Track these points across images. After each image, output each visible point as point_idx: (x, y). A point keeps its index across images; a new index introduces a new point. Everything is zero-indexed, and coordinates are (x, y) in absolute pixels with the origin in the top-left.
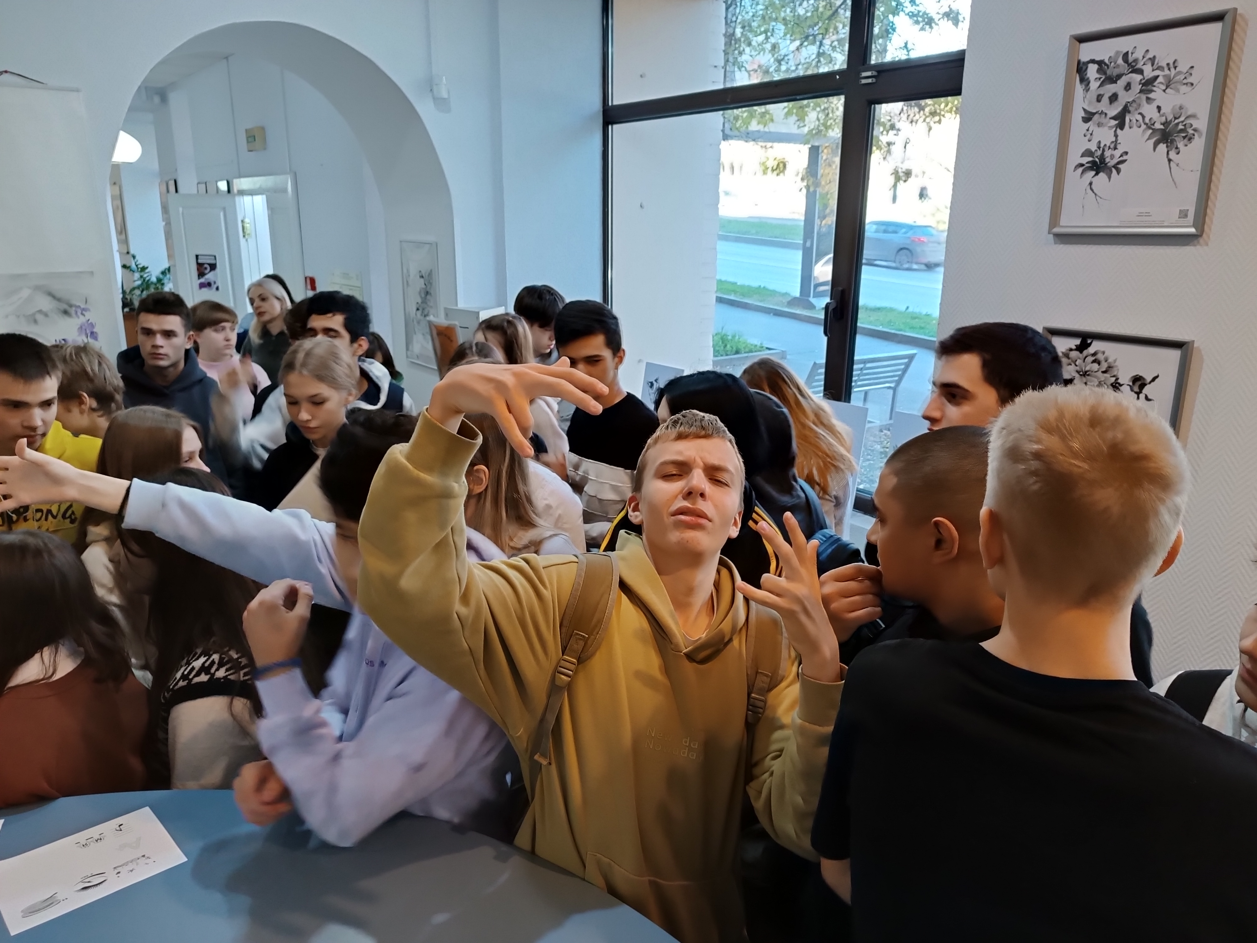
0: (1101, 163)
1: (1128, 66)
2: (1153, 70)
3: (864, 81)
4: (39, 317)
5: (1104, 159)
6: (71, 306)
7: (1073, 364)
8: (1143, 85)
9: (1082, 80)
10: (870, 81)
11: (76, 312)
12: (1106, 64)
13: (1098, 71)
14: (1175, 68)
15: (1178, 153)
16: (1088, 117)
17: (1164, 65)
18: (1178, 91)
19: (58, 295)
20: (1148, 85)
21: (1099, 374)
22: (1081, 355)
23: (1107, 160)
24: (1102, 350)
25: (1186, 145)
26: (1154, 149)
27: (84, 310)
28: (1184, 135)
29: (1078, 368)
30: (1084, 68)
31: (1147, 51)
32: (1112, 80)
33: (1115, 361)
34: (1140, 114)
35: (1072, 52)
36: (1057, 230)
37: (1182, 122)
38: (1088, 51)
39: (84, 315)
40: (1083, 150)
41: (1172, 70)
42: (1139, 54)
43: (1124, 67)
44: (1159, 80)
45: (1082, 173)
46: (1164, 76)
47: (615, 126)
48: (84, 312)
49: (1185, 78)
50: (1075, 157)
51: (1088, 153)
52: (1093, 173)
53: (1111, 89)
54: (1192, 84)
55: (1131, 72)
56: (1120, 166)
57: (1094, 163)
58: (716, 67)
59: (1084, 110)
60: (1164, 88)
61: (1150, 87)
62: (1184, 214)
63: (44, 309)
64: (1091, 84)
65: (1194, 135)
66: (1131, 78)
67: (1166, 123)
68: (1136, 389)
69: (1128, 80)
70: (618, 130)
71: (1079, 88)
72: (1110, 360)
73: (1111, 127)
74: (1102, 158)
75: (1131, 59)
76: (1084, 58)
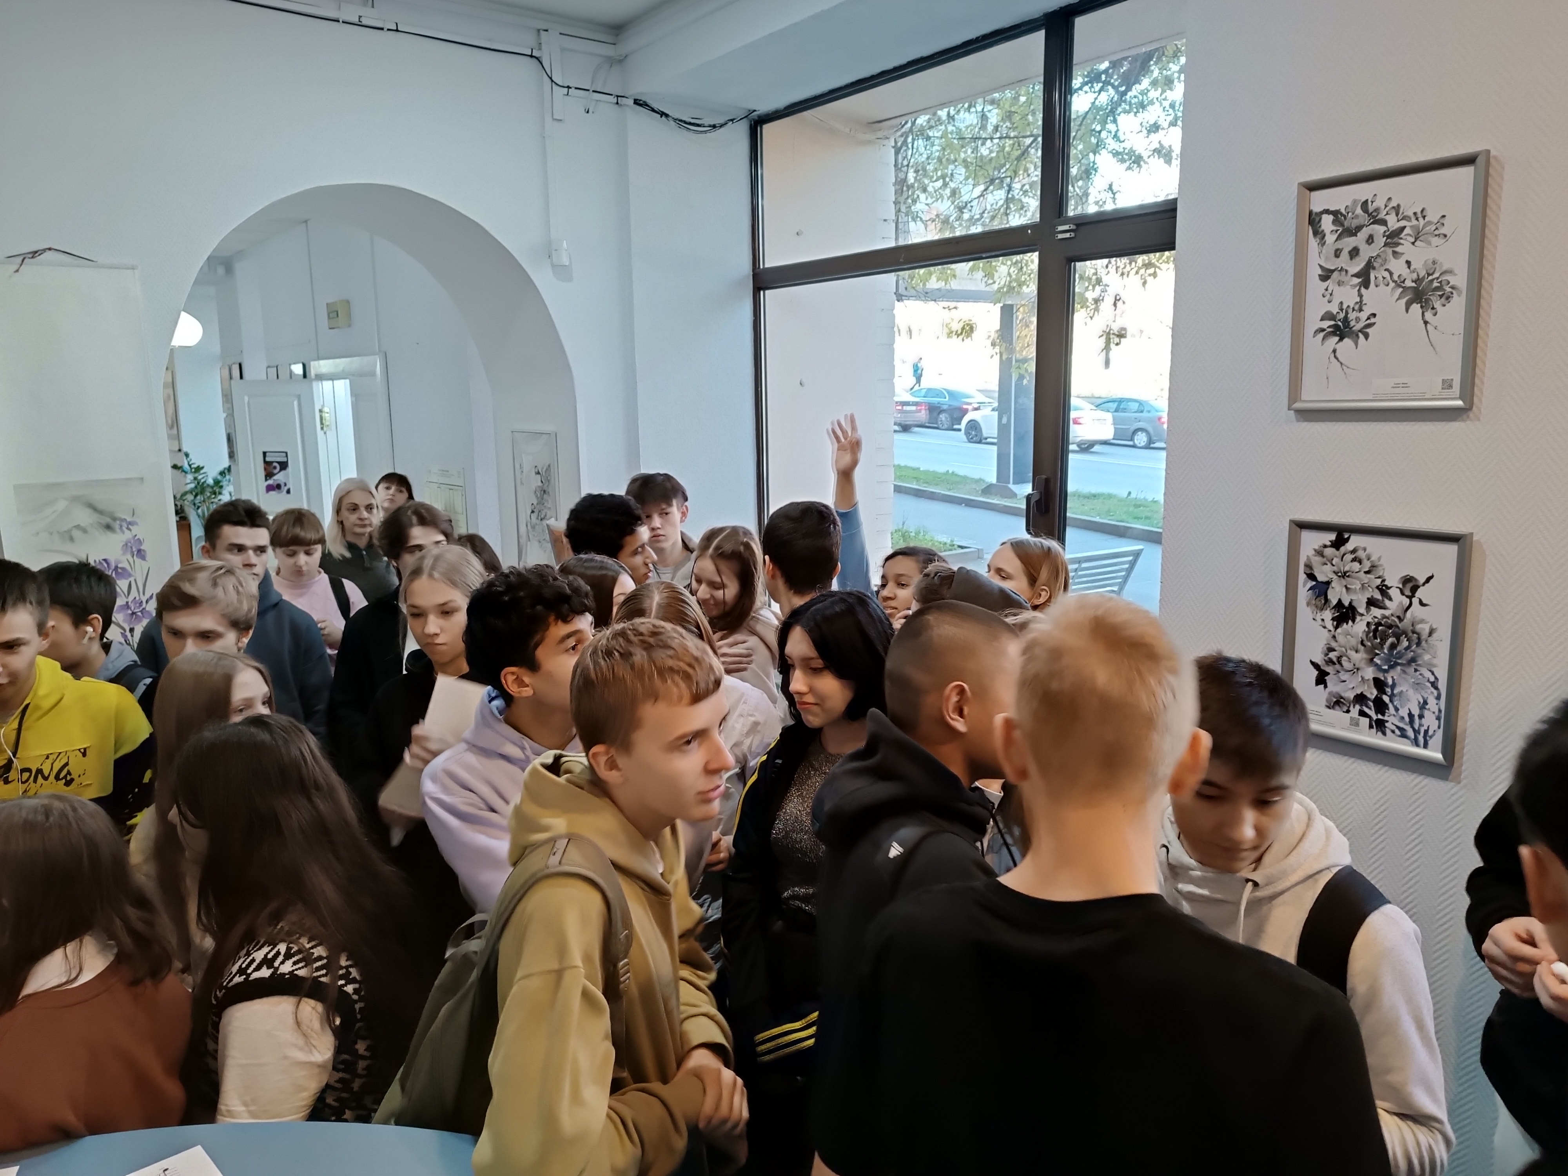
0: (1345, 327)
1: (1369, 216)
2: (1398, 221)
3: (1060, 236)
4: (76, 534)
5: (1349, 325)
6: (114, 519)
7: (1329, 564)
8: (1388, 237)
9: (1316, 233)
10: (1067, 235)
11: (121, 526)
12: (1342, 214)
13: (1334, 222)
14: (1424, 217)
15: (1435, 314)
16: (1326, 276)
17: (1410, 213)
18: (1429, 243)
19: (100, 506)
20: (1393, 238)
21: (1362, 574)
22: (1337, 553)
23: (1352, 323)
24: (1363, 546)
25: (1444, 305)
26: (1407, 311)
27: (130, 523)
28: (1440, 293)
29: (1335, 568)
30: (1317, 219)
31: (1390, 199)
32: (1352, 232)
33: (1379, 559)
34: (1385, 270)
35: (1302, 202)
36: (1298, 405)
37: (1437, 278)
38: (1320, 201)
39: (130, 530)
40: (1323, 312)
41: (1421, 219)
42: (1380, 203)
43: (1364, 218)
44: (1407, 231)
45: (1323, 339)
46: (1411, 227)
47: (767, 292)
48: (130, 526)
49: (1437, 229)
50: (1313, 321)
51: (1328, 316)
52: (1337, 339)
53: (1349, 242)
54: (1445, 236)
55: (1373, 223)
56: (1368, 330)
57: (1336, 327)
58: (885, 220)
59: (1321, 266)
60: (1413, 240)
61: (1396, 240)
62: (1447, 384)
63: (82, 525)
64: (1326, 238)
65: (1452, 293)
66: (1373, 230)
67: (1418, 281)
68: (1408, 593)
69: (1370, 232)
70: (770, 296)
71: (1313, 243)
72: (1372, 559)
73: (1354, 286)
74: (1346, 320)
75: (1371, 208)
76: (1317, 209)
